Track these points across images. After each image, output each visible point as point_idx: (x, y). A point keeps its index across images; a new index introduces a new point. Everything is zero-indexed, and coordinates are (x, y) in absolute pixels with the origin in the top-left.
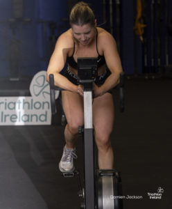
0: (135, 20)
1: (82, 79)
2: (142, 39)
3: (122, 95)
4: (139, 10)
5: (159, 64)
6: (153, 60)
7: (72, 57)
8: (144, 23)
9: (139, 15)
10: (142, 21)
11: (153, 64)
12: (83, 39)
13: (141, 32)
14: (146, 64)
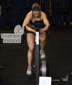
0: (49, 9)
1: (36, 28)
2: (51, 15)
3: (49, 33)
4: (50, 5)
5: (56, 23)
6: (54, 22)
7: (32, 21)
8: (52, 10)
9: (50, 7)
10: (51, 9)
11: (54, 23)
12: (37, 16)
13: (51, 13)
14: (52, 23)
